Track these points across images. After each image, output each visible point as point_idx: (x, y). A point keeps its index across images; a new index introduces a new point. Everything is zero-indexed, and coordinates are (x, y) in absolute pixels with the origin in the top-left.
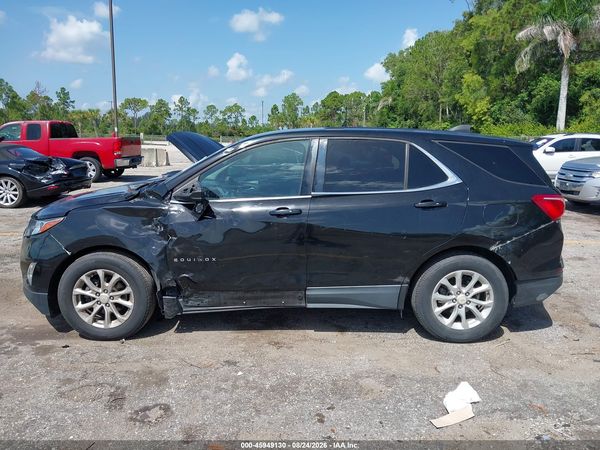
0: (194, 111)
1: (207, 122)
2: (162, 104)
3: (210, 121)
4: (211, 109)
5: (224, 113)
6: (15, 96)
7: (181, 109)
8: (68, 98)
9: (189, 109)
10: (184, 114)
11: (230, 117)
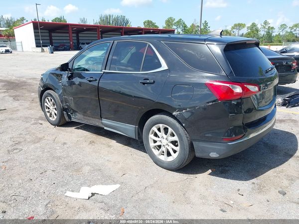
0: (272, 28)
1: (279, 34)
2: (254, 25)
3: (281, 34)
4: (283, 26)
5: (292, 28)
6: (185, 26)
7: (264, 27)
8: (207, 26)
9: (269, 27)
10: (266, 30)
11: (295, 30)
